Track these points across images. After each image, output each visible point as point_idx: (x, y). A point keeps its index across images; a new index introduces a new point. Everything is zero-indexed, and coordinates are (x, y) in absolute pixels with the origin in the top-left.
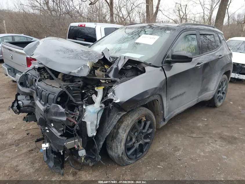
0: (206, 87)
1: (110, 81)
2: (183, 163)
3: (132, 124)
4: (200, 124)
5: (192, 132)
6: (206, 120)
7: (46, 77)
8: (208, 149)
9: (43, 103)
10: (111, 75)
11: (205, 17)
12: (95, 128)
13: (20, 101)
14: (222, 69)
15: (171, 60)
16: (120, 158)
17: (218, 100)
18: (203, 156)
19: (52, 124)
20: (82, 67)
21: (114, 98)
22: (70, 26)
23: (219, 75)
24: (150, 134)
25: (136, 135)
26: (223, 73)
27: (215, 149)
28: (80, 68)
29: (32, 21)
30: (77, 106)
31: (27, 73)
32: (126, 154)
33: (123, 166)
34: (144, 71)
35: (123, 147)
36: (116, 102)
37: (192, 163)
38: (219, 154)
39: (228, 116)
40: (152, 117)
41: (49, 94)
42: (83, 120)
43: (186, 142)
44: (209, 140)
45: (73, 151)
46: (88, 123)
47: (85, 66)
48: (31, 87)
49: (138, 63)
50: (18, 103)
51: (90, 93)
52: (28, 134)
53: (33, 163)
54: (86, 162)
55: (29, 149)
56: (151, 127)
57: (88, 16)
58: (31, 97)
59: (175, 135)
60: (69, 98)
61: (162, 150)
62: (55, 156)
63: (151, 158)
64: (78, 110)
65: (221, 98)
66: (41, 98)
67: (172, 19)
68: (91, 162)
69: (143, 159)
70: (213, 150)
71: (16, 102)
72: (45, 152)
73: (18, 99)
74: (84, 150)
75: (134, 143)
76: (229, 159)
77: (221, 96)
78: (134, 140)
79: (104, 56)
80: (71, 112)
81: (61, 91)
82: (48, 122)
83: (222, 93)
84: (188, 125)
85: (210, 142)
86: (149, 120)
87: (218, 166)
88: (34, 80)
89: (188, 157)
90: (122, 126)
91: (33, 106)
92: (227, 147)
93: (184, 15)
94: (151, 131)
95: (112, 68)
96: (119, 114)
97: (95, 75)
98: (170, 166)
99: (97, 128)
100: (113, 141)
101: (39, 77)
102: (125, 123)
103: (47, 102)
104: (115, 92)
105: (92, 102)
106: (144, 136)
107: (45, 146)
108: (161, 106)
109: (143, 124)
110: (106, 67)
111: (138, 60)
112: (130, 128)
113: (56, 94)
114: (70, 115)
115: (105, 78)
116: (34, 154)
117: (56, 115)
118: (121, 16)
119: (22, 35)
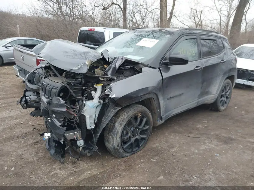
0: (206, 90)
1: (108, 79)
2: (176, 159)
3: (128, 119)
4: (200, 126)
5: (191, 133)
6: (206, 122)
7: (52, 75)
8: (203, 147)
9: (47, 97)
10: (109, 73)
11: (221, 24)
12: (93, 121)
13: (27, 96)
14: (225, 74)
15: (168, 62)
16: (116, 150)
17: (221, 104)
18: (197, 153)
19: (54, 115)
20: (82, 65)
21: (110, 94)
22: (80, 30)
23: (221, 79)
24: (146, 130)
25: (132, 130)
26: (226, 77)
27: (210, 148)
28: (80, 66)
29: (45, 25)
30: (78, 101)
31: (34, 72)
32: (122, 147)
33: (119, 158)
34: (140, 71)
35: (119, 140)
36: (112, 97)
37: (185, 158)
38: (213, 152)
39: (230, 119)
40: (148, 114)
41: (52, 88)
42: (82, 114)
43: (183, 141)
44: (205, 140)
45: (73, 142)
46: (87, 117)
47: (84, 64)
48: (38, 84)
49: (136, 63)
50: (25, 99)
51: (90, 90)
52: (34, 129)
53: (37, 152)
54: (84, 152)
55: (35, 141)
56: (147, 123)
57: (101, 21)
58: (38, 94)
59: (173, 134)
60: (71, 93)
61: (158, 146)
62: (56, 145)
63: (147, 152)
64: (79, 105)
65: (225, 102)
66: (45, 93)
67: (187, 25)
68: (89, 152)
69: (138, 153)
70: (208, 149)
71: (24, 98)
72: (48, 140)
73: (26, 95)
74: (82, 140)
75: (130, 137)
76: (222, 156)
77: (224, 100)
78: (129, 134)
79: (103, 56)
80: (72, 106)
81: (63, 86)
82: (50, 113)
83: (225, 97)
84: (188, 126)
85: (206, 141)
86: (145, 117)
87: (209, 162)
88: (41, 77)
89: (182, 153)
90: (118, 120)
91: (39, 101)
92: (222, 147)
93: (199, 22)
94: (147, 127)
95: (110, 67)
96: (115, 109)
97: (94, 73)
98: (163, 160)
99: (95, 122)
100: (109, 134)
101: (45, 74)
102: (121, 118)
103: (51, 96)
104: (112, 88)
105: (91, 98)
106: (141, 132)
107: (47, 135)
108: (157, 105)
109: (139, 120)
110: (105, 66)
111: (137, 61)
112: (126, 122)
113: (58, 89)
114: (71, 109)
115: (104, 76)
116: (39, 145)
117: (57, 107)
118: (135, 21)
119: (35, 39)
